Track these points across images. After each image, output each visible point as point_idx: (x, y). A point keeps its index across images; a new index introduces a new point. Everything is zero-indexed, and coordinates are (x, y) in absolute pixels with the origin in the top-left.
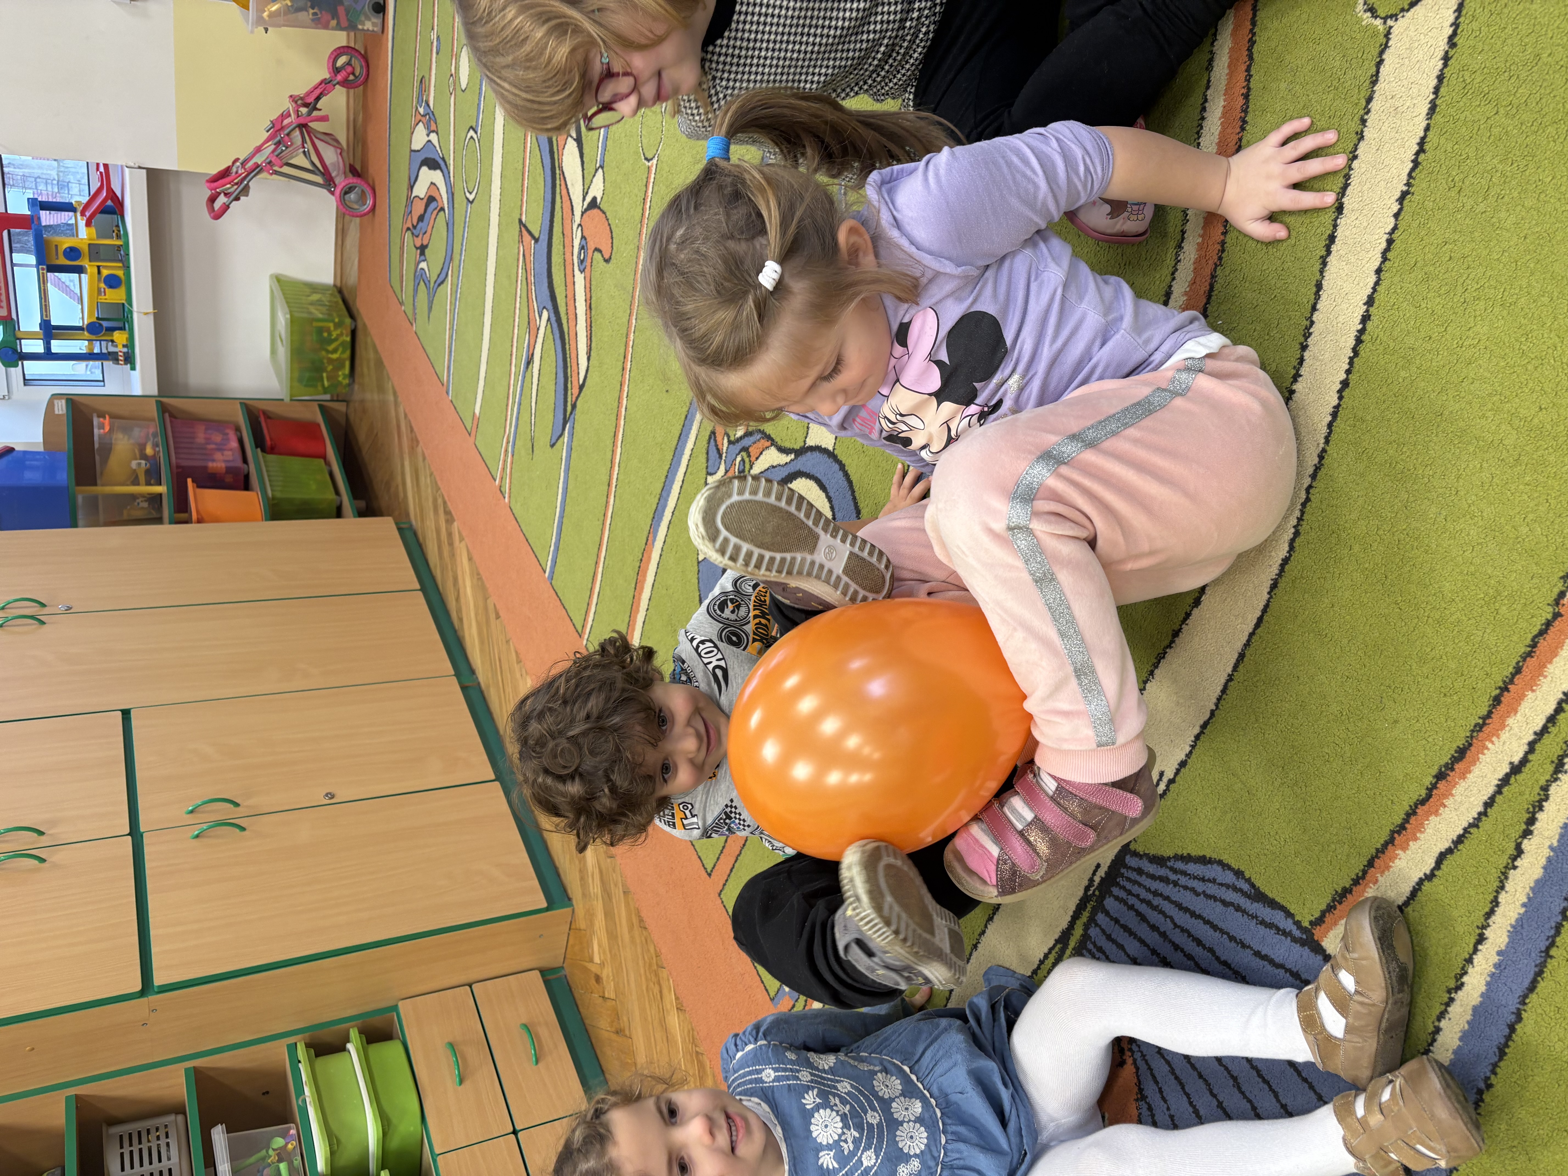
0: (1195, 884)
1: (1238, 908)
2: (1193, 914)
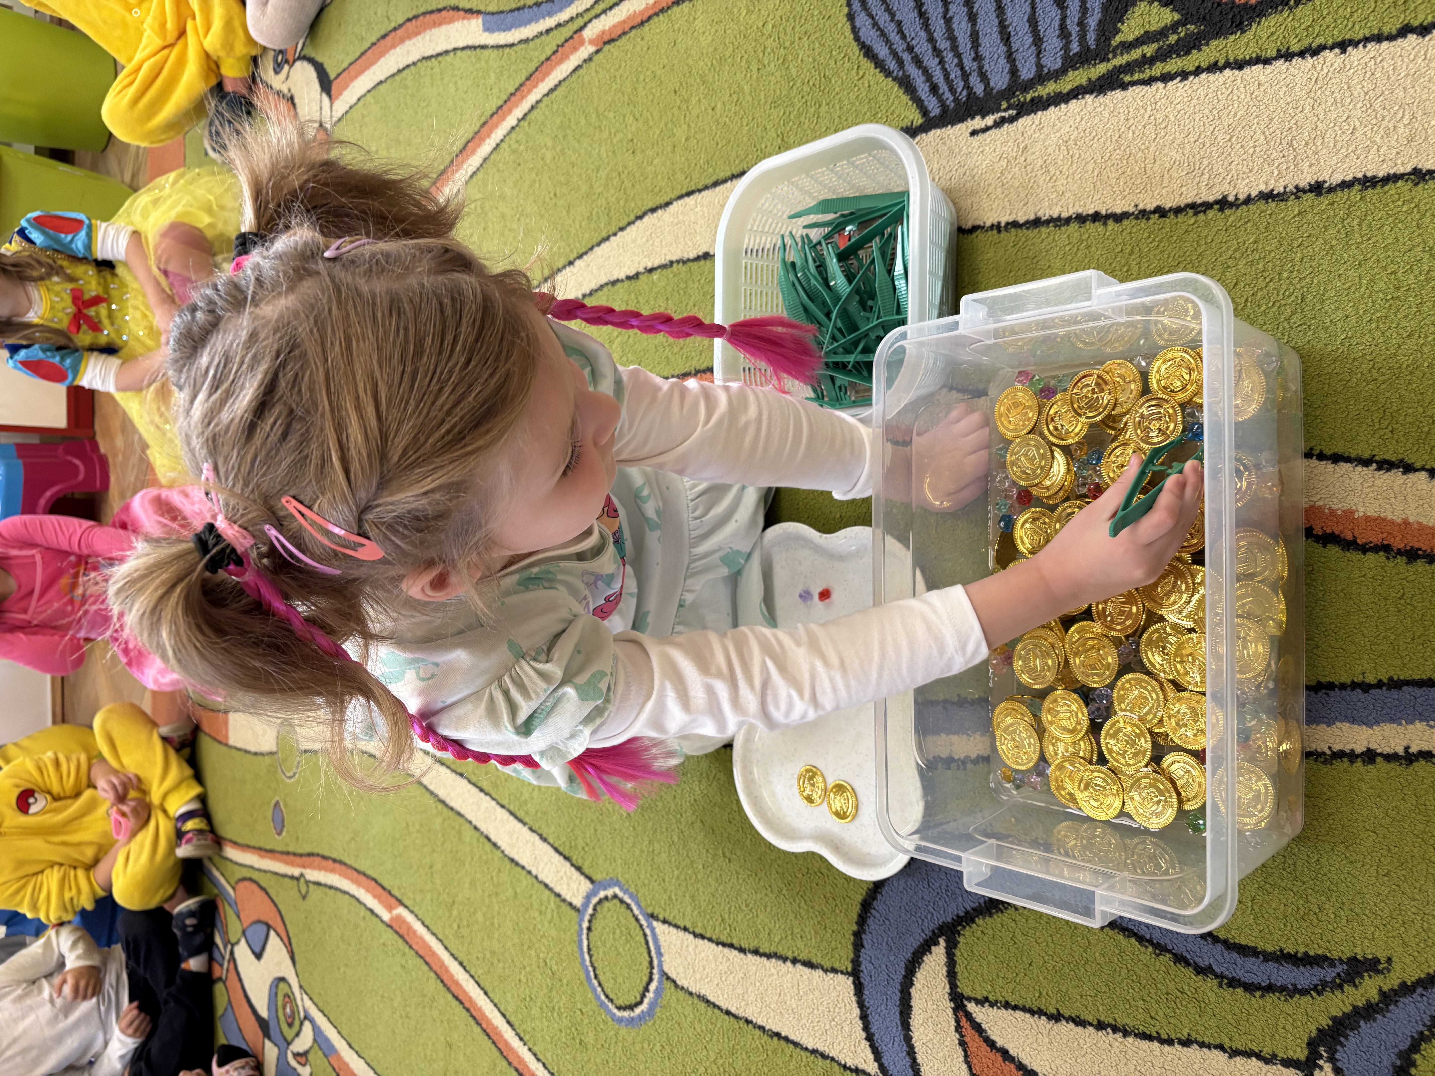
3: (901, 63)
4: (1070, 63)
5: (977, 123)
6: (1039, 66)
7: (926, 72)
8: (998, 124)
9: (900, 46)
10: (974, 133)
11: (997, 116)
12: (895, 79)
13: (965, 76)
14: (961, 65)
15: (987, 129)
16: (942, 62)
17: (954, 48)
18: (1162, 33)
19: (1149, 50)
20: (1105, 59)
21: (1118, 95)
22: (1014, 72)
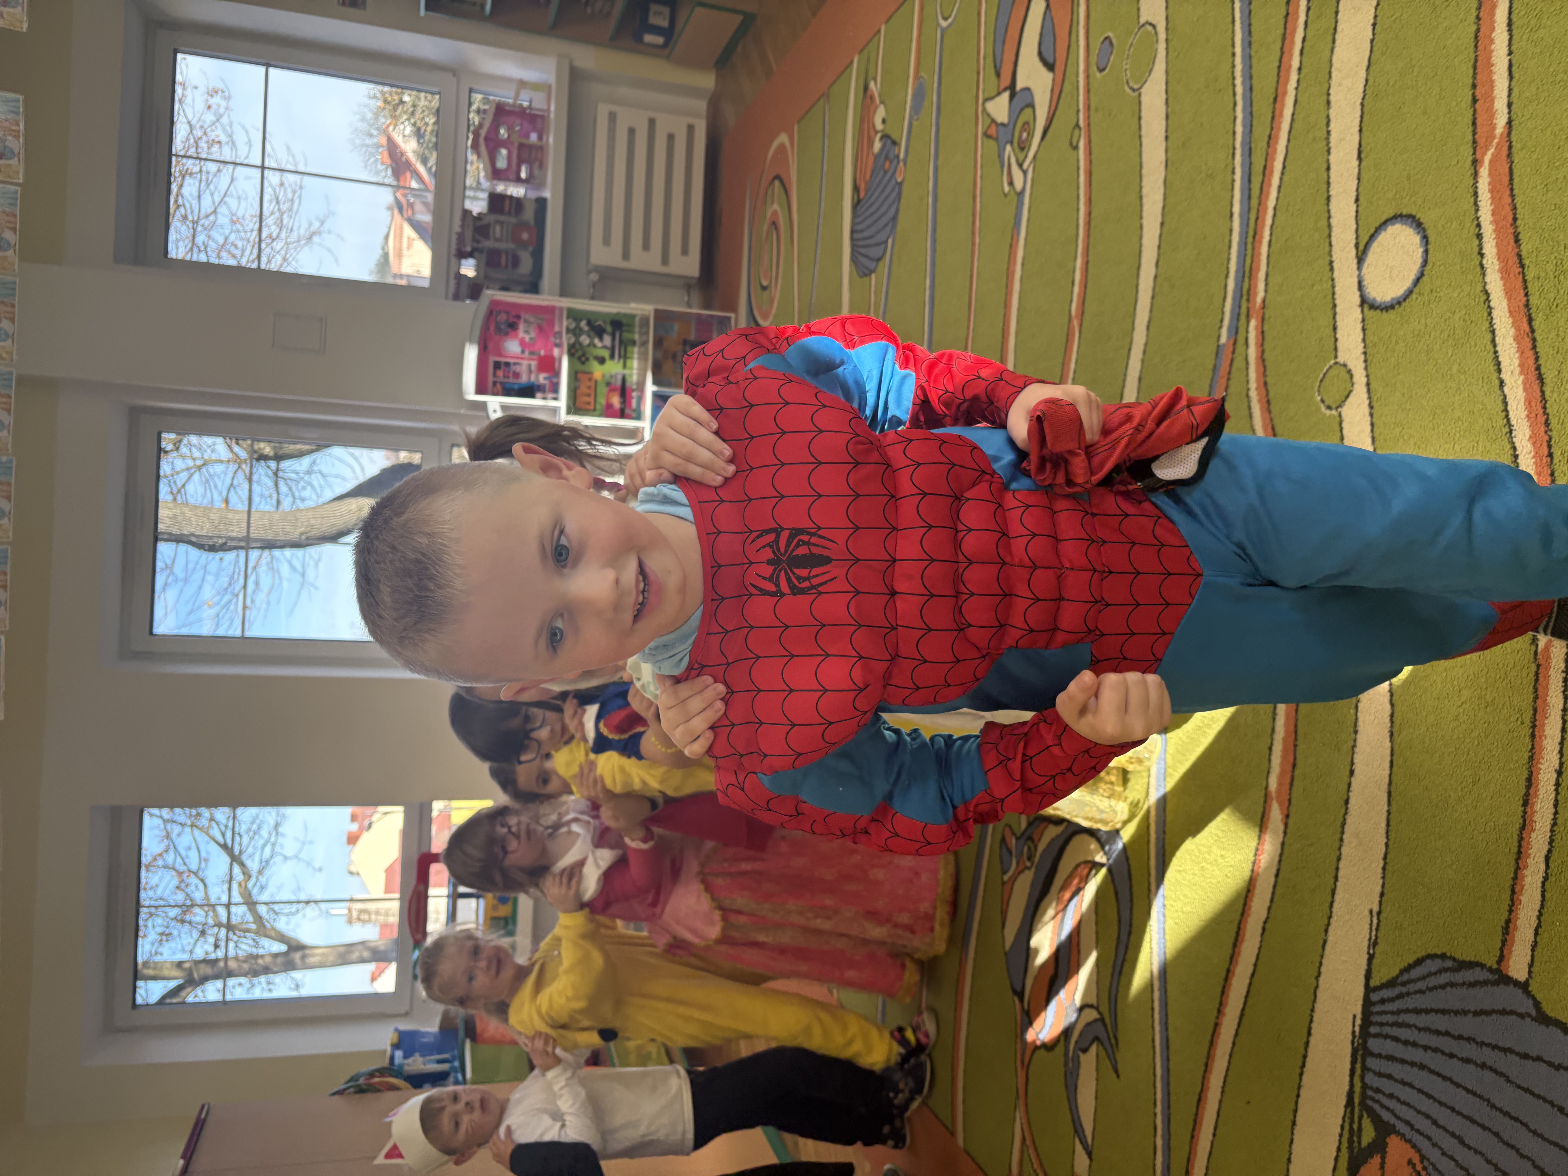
0: (1421, 985)
1: (1452, 985)
2: (1427, 1011)
3: (1404, 984)
4: (1365, 1086)
5: (1358, 1022)
6: (1369, 1070)
7: (1392, 1000)
8: (1354, 1032)
9: (1412, 987)
10: (1355, 1016)
11: (1357, 1033)
12: (1397, 977)
13: (1381, 1024)
14: (1387, 1024)
15: (1354, 1026)
16: (1393, 1013)
17: (1396, 1024)
18: (1359, 1137)
19: (1355, 1126)
20: (1360, 1104)
21: (1344, 1102)
22: (1372, 1054)
